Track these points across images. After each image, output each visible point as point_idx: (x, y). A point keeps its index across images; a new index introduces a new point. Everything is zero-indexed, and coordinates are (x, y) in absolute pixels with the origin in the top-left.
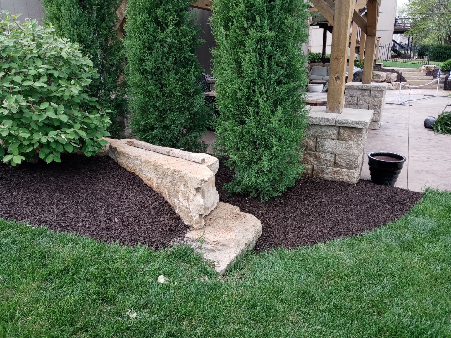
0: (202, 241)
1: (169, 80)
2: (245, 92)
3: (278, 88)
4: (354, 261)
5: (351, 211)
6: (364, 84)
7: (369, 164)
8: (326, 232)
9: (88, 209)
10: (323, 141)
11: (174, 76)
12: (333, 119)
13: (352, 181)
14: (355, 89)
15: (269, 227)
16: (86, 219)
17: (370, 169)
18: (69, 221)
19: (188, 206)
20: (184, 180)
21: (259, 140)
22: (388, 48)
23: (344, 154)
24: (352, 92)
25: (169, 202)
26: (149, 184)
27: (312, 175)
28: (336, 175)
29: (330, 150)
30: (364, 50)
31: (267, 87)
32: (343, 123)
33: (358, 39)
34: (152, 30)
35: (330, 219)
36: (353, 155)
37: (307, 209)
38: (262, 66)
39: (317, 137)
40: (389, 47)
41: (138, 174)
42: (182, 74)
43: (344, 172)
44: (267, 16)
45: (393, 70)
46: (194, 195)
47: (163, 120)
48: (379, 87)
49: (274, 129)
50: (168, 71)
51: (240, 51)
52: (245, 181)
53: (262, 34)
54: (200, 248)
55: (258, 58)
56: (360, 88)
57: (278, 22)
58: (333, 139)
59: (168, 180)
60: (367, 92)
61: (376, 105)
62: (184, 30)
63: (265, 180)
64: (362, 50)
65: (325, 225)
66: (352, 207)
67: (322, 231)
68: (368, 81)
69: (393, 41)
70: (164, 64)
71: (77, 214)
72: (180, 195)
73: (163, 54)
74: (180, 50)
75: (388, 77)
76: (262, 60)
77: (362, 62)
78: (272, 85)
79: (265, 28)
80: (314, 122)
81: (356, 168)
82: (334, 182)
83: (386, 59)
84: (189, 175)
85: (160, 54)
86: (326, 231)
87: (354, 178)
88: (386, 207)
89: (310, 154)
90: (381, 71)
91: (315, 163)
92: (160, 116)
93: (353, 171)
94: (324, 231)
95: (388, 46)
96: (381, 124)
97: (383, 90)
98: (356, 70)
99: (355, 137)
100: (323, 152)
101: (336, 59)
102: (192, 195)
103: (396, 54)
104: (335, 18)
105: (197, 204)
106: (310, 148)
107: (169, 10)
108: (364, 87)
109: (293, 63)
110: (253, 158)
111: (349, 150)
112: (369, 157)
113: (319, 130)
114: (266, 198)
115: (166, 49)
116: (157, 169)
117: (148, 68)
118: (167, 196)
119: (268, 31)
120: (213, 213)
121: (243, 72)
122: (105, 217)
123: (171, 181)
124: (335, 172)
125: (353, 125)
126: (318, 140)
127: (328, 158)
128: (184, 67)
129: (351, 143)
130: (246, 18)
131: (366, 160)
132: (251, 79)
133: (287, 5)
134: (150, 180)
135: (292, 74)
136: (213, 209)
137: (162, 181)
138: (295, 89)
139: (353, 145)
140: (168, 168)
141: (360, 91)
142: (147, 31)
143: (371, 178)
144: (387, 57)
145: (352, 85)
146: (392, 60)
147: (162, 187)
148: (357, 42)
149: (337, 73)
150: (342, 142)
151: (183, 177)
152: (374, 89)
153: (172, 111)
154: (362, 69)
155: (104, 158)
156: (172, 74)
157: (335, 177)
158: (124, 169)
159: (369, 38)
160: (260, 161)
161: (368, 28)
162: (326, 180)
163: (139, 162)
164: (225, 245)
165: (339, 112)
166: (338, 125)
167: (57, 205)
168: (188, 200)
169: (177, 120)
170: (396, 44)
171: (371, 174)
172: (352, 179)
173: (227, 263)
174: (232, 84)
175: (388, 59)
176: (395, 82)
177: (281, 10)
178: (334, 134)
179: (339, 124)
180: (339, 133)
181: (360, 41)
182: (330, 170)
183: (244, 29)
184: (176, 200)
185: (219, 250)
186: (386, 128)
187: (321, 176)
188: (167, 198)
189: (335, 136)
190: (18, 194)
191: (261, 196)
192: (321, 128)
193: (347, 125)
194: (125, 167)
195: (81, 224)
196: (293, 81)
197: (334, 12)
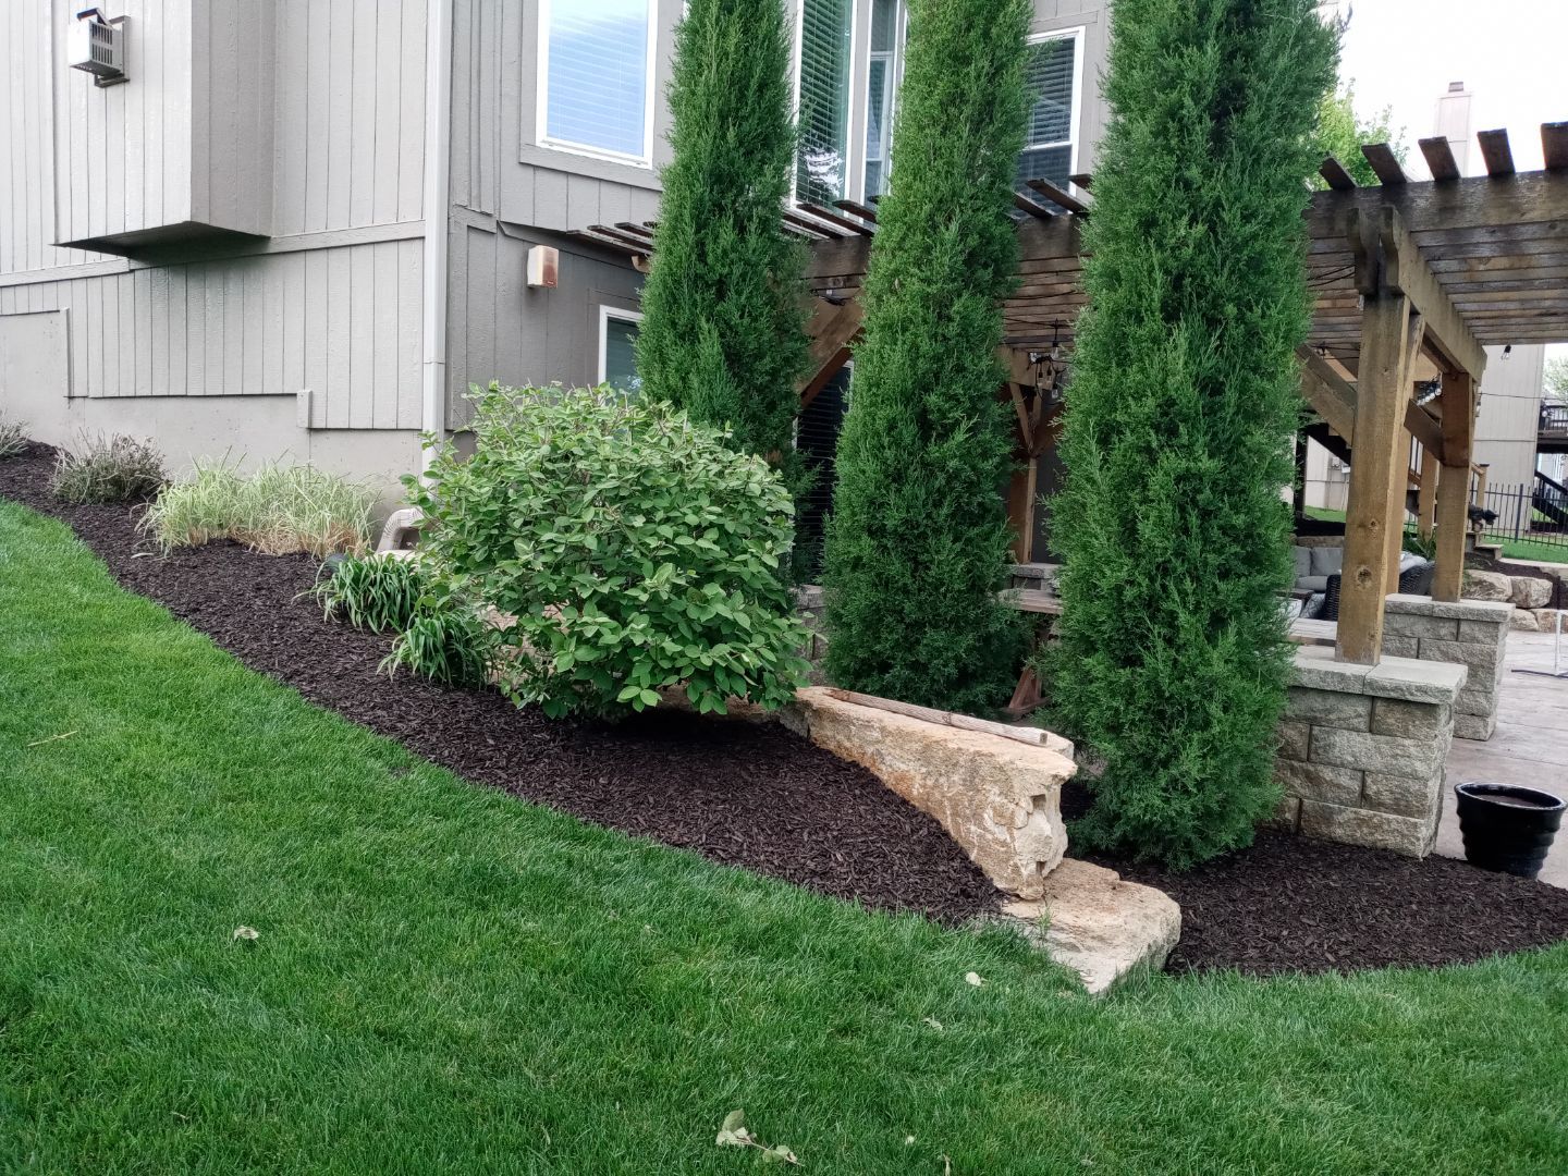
0: (1046, 924)
1: (938, 552)
2: (1144, 589)
3: (1222, 586)
4: (1424, 1013)
5: (1413, 916)
6: (1435, 603)
7: (1460, 812)
8: (1346, 956)
9: (771, 829)
10: (1328, 733)
11: (949, 544)
12: (1355, 676)
13: (1411, 848)
14: (1408, 614)
15: (1197, 930)
16: (771, 849)
17: (1463, 827)
18: (735, 849)
19: (1009, 840)
20: (1004, 776)
21: (1173, 705)
22: (1517, 499)
23: (1389, 772)
24: (1399, 622)
25: (952, 834)
26: (900, 789)
27: (1299, 825)
28: (1365, 830)
29: (1350, 759)
30: (1435, 502)
31: (1196, 579)
32: (1384, 689)
33: (1413, 467)
34: (908, 440)
35: (1354, 927)
36: (1415, 777)
37: (1291, 899)
38: (1186, 531)
39: (1312, 722)
40: (1521, 496)
41: (868, 765)
42: (969, 541)
43: (1389, 822)
44: (1203, 424)
45: (1538, 568)
46: (1028, 814)
47: (910, 649)
48: (1486, 612)
49: (1213, 682)
50: (938, 531)
51: (1135, 495)
52: (1134, 810)
53: (1192, 464)
54: (1042, 938)
55: (1178, 515)
56: (1427, 613)
57: (1229, 439)
58: (1358, 731)
59: (956, 778)
60: (1447, 625)
61: (1477, 666)
62: (985, 442)
63: (1187, 810)
64: (1428, 503)
65: (1343, 939)
66: (1414, 907)
67: (1335, 953)
68: (1451, 593)
69: (1537, 474)
70: (929, 516)
71: (751, 837)
72: (988, 815)
73: (928, 493)
74: (972, 487)
75: (1521, 592)
76: (1185, 519)
77: (1427, 538)
78: (1208, 577)
79: (1199, 450)
80: (1305, 680)
81: (1421, 813)
82: (1361, 848)
83: (1513, 532)
84: (1020, 764)
85: (922, 494)
86: (1348, 953)
87: (1418, 839)
88: (1510, 920)
89: (1292, 769)
90: (1495, 571)
91: (1307, 792)
92: (906, 638)
93: (1412, 820)
94: (1341, 953)
95: (1518, 493)
96: (1495, 727)
97: (1498, 623)
98: (1410, 561)
99: (1418, 726)
100: (1330, 764)
101: (1362, 525)
102: (1023, 813)
103: (1548, 519)
104: (1358, 430)
105: (1034, 834)
106: (1294, 750)
107: (954, 398)
108: (1436, 609)
109: (1262, 531)
110: (1156, 750)
111: (1402, 762)
112: (1458, 794)
113: (1317, 703)
114: (1184, 863)
115: (941, 480)
116: (927, 751)
117: (890, 524)
118: (949, 820)
119: (1205, 458)
120: (1056, 876)
121: (1140, 542)
122: (812, 849)
123: (965, 780)
124: (1362, 822)
125: (1412, 694)
126: (1316, 730)
127: (1344, 780)
128: (975, 525)
129: (1407, 742)
130: (1157, 428)
131: (1451, 805)
132: (1160, 560)
133: (1250, 404)
134: (902, 778)
135: (1257, 555)
136: (1054, 867)
137: (937, 780)
138: (1265, 591)
139: (1412, 749)
140: (960, 749)
141: (1424, 620)
142: (897, 443)
143: (1466, 854)
144: (1514, 527)
145: (1402, 604)
146: (1533, 538)
147: (938, 796)
148: (1412, 477)
149: (1363, 562)
150: (1382, 738)
151: (1001, 769)
152: (1470, 617)
153: (935, 626)
154: (1428, 560)
155: (770, 726)
156: (947, 540)
157: (1362, 836)
158: (830, 752)
159: (1452, 473)
160: (1177, 758)
161: (1445, 444)
162: (1337, 843)
163: (876, 734)
164: (1101, 939)
165: (1370, 661)
166: (1371, 693)
167: (702, 813)
168: (1010, 825)
169: (947, 649)
170: (1548, 486)
171: (1465, 841)
172: (1412, 844)
173: (1111, 977)
174: (1113, 571)
175: (1521, 533)
176: (1545, 607)
177: (1236, 413)
178: (1360, 716)
179: (1373, 690)
180: (1372, 714)
181: (1419, 471)
182: (1349, 814)
183: (1148, 450)
184: (973, 828)
185: (1089, 949)
186: (1512, 739)
187: (1324, 829)
188: (948, 823)
189: (1362, 723)
190: (609, 783)
191: (1169, 855)
192: (1324, 699)
193: (1393, 695)
194: (832, 746)
195: (762, 858)
196: (1259, 572)
197: (1355, 415)
